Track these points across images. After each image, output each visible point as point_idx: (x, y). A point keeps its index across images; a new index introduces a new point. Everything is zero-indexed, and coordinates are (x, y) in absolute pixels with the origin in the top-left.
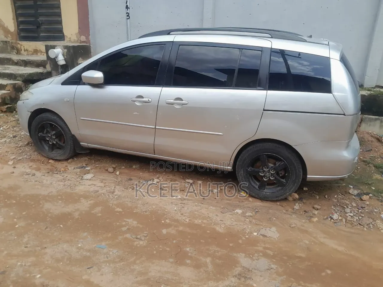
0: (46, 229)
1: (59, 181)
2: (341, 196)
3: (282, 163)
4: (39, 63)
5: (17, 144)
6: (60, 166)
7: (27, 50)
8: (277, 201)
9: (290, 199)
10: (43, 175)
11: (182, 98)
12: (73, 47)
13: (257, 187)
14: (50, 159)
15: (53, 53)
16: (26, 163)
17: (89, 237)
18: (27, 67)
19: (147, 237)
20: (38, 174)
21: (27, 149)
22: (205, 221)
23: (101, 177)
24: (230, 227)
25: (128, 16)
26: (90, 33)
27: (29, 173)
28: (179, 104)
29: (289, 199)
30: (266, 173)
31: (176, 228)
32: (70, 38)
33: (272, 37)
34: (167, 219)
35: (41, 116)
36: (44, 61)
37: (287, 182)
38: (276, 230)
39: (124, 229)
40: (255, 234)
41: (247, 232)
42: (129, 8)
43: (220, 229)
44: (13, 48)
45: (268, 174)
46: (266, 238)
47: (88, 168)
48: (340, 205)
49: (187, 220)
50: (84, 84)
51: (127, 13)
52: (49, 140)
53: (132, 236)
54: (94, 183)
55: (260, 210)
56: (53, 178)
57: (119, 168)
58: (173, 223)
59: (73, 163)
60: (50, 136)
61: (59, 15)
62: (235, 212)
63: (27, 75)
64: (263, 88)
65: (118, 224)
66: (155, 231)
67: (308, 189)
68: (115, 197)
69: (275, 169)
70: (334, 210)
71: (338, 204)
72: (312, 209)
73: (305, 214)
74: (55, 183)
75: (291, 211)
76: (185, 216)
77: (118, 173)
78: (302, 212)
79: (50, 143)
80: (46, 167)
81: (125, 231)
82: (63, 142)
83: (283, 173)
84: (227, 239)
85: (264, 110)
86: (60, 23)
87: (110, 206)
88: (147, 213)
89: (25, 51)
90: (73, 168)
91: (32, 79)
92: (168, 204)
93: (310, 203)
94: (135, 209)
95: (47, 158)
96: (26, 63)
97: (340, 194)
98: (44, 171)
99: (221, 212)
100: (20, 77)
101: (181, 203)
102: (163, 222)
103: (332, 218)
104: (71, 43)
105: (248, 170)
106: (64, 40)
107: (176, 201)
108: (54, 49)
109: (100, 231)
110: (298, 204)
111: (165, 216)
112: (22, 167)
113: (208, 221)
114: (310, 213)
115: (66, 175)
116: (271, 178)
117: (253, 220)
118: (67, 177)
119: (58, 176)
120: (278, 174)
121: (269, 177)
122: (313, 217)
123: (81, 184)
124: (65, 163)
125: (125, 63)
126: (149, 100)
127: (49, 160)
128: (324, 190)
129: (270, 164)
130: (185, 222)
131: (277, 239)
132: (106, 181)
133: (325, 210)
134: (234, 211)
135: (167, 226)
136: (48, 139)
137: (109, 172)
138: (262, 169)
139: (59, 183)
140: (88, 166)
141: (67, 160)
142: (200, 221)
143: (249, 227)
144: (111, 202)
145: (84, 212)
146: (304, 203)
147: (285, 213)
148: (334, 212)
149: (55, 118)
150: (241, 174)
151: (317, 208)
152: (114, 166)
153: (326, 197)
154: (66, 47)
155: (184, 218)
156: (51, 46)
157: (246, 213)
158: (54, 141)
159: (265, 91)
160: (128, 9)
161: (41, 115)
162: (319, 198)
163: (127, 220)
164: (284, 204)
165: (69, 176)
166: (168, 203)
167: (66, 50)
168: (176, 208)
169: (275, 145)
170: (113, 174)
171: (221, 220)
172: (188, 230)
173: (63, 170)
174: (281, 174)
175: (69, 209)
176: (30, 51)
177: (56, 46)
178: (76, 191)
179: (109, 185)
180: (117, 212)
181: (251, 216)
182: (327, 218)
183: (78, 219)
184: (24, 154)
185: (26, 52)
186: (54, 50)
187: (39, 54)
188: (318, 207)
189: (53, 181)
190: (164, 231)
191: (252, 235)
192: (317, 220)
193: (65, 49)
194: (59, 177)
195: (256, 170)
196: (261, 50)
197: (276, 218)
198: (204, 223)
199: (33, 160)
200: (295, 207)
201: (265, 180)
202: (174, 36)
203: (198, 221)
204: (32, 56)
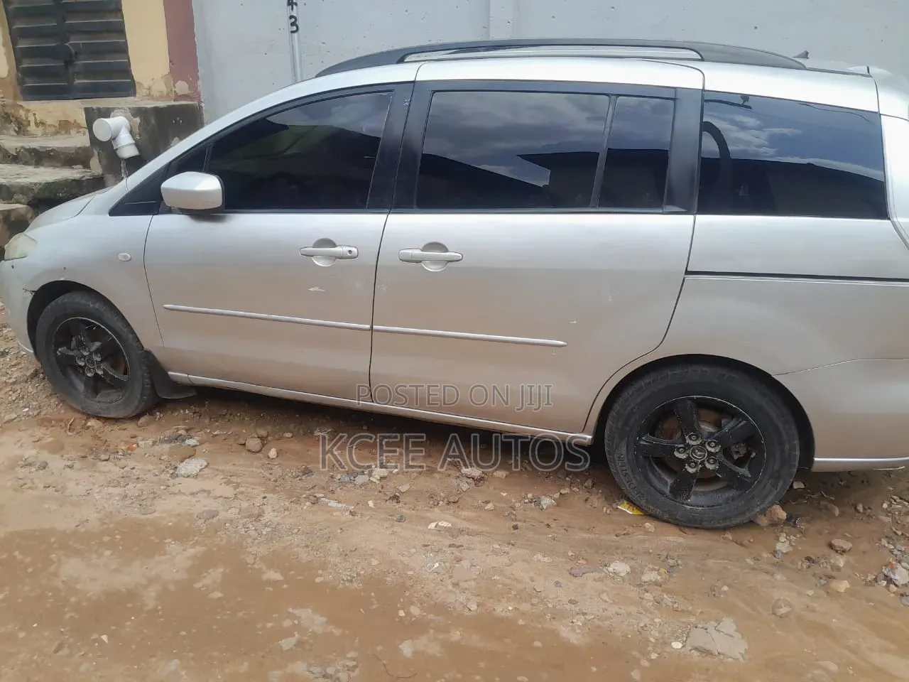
0: (56, 651)
1: (110, 483)
2: (898, 504)
3: (742, 424)
4: (73, 156)
5: (4, 376)
6: (118, 435)
7: (43, 123)
8: (725, 529)
9: (764, 521)
10: (69, 467)
11: (446, 245)
12: (157, 110)
13: (667, 490)
14: (89, 416)
15: (104, 128)
16: (26, 430)
17: (185, 677)
18: (43, 165)
19: (357, 671)
20: (56, 463)
21: (30, 389)
22: (525, 607)
23: (229, 467)
24: (601, 623)
25: (292, 24)
26: (199, 74)
27: (30, 460)
28: (435, 261)
29: (759, 523)
30: (693, 451)
31: (440, 637)
32: (149, 89)
33: (702, 60)
34: (412, 603)
35: (60, 302)
36: (84, 149)
37: (755, 477)
38: (735, 628)
39: (287, 643)
40: (677, 645)
41: (652, 640)
42: (296, 4)
43: (571, 633)
44: (7, 118)
45: (698, 456)
46: (709, 659)
47: (192, 442)
48: (902, 534)
49: (474, 607)
50: (169, 211)
51: (291, 17)
52: (85, 365)
53: (311, 669)
54: (206, 485)
55: (680, 562)
56: (97, 474)
57: (277, 436)
58: (431, 616)
59: (152, 428)
60: (85, 356)
61: (120, 30)
62: (611, 569)
63: (40, 187)
64: (680, 207)
65: (269, 625)
66: (379, 648)
67: (805, 485)
68: (264, 533)
69: (719, 441)
70: (892, 552)
71: (900, 533)
72: (827, 550)
73: (809, 567)
74: (98, 490)
75: (768, 558)
76: (464, 591)
77: (273, 453)
78: (800, 563)
79: (89, 375)
80: (79, 440)
81: (291, 649)
82: (123, 372)
83: (743, 452)
84: (594, 669)
85: (687, 272)
86: (123, 50)
87: (248, 564)
88: (355, 585)
89: (37, 125)
90: (150, 442)
91: (53, 196)
92: (413, 550)
93: (820, 533)
94: (320, 572)
95: (83, 413)
96: (39, 157)
97: (895, 497)
98: (74, 454)
99: (570, 574)
100: (22, 193)
101: (450, 546)
102: (402, 613)
103: (890, 581)
104: (152, 102)
105: (642, 443)
106: (134, 94)
107: (436, 538)
108: (107, 116)
109: (216, 654)
110: (787, 535)
111: (407, 593)
112: (15, 444)
113: (532, 605)
114: (823, 563)
115: (131, 463)
116: (708, 466)
117: (665, 596)
118: (134, 468)
119: (109, 466)
120: (726, 452)
121: (702, 463)
122: (834, 578)
123: (172, 489)
124: (131, 428)
125: (288, 148)
126: (350, 251)
127: (88, 419)
128: (848, 487)
129: (702, 426)
130: (466, 613)
131: (741, 660)
132: (239, 480)
133: (864, 552)
134: (606, 566)
135: (415, 628)
136: (82, 364)
137: (249, 451)
138: (680, 440)
139: (111, 490)
140: (192, 434)
141: (137, 417)
142: (510, 608)
143: (656, 620)
144: (250, 550)
145: (172, 588)
146: (801, 532)
147: (753, 569)
148: (894, 563)
149: (97, 306)
150: (620, 456)
151: (842, 548)
152: (263, 432)
153: (858, 508)
154: (138, 112)
155: (462, 598)
156: (99, 109)
157: (642, 573)
158: (99, 367)
159: (691, 217)
160: (294, 6)
161: (60, 300)
162: (842, 514)
163: (297, 612)
164: (747, 536)
165: (139, 466)
166: (415, 547)
167: (138, 120)
168: (437, 565)
169: (720, 371)
170: (258, 454)
171: (571, 602)
172: (475, 640)
173: (123, 448)
174: (737, 452)
175: (130, 576)
176: (50, 126)
177: (113, 109)
178: (156, 514)
179: (250, 490)
180: (269, 582)
181: (656, 584)
182: (876, 580)
183: (155, 610)
184: (21, 405)
185: (41, 128)
186: (105, 120)
187: (73, 132)
188: (844, 547)
189: (94, 484)
190: (407, 648)
191: (668, 649)
192: (848, 586)
193: (134, 115)
194: (112, 469)
195: (665, 442)
196: (673, 97)
197: (728, 586)
198: (523, 614)
199: (44, 422)
200: (779, 546)
201: (691, 470)
202: (417, 65)
203: (504, 609)
204: (55, 137)
